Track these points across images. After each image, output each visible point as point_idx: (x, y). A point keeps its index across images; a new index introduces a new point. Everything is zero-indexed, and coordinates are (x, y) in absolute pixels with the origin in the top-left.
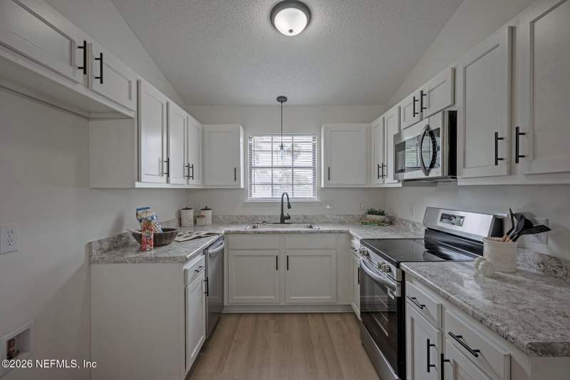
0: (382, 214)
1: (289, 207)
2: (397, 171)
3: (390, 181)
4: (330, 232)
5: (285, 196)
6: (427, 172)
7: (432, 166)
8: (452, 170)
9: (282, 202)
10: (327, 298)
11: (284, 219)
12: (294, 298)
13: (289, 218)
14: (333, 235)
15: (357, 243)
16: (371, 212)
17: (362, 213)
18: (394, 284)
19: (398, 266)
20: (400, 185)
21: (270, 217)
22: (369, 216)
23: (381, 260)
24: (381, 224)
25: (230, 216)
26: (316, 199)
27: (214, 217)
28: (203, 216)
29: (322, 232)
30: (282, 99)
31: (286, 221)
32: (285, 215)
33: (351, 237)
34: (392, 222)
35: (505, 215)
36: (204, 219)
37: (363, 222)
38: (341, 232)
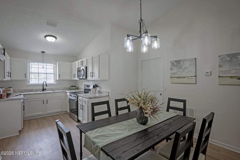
0: (75, 87)
1: (46, 86)
2: (78, 76)
3: (76, 78)
4: (61, 92)
5: (45, 82)
6: (83, 77)
7: (84, 76)
8: (86, 77)
9: (43, 85)
10: (59, 110)
11: (43, 90)
12: (49, 112)
13: (46, 89)
14: (61, 93)
15: (68, 94)
16: (72, 86)
17: (69, 87)
18: (76, 98)
19: (77, 95)
20: (79, 79)
21: (38, 89)
22: (72, 88)
23: (74, 95)
24: (75, 89)
25: (21, 90)
26: (55, 83)
27: (14, 90)
28: (10, 90)
29: (58, 92)
30: (43, 52)
31: (44, 90)
32: (44, 88)
33: (67, 93)
34: (78, 89)
35: (95, 85)
36: (10, 91)
37: (70, 89)
38: (64, 92)
